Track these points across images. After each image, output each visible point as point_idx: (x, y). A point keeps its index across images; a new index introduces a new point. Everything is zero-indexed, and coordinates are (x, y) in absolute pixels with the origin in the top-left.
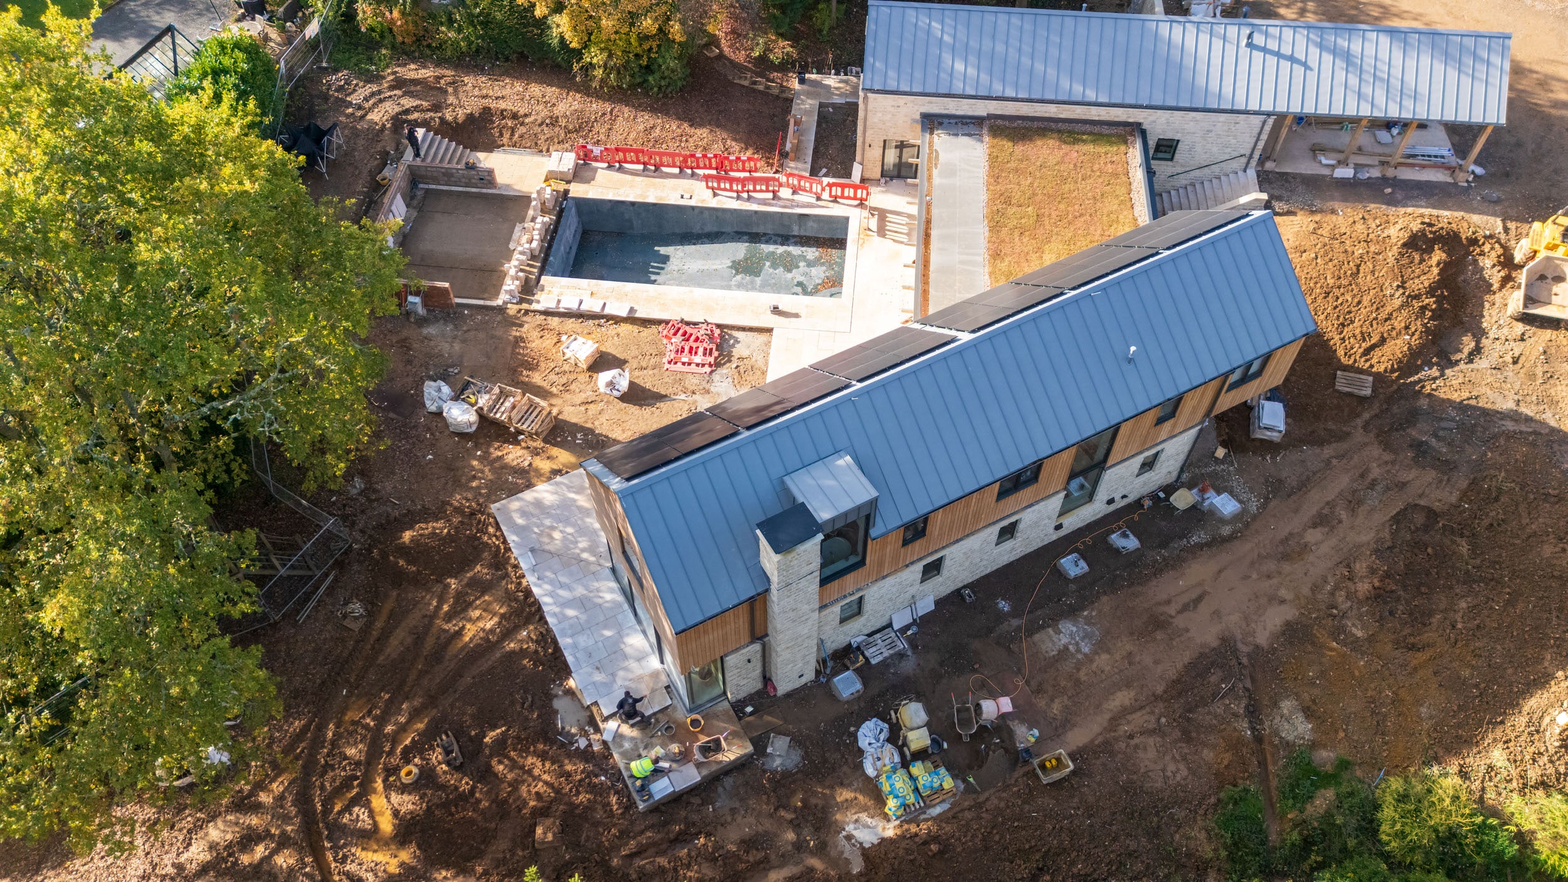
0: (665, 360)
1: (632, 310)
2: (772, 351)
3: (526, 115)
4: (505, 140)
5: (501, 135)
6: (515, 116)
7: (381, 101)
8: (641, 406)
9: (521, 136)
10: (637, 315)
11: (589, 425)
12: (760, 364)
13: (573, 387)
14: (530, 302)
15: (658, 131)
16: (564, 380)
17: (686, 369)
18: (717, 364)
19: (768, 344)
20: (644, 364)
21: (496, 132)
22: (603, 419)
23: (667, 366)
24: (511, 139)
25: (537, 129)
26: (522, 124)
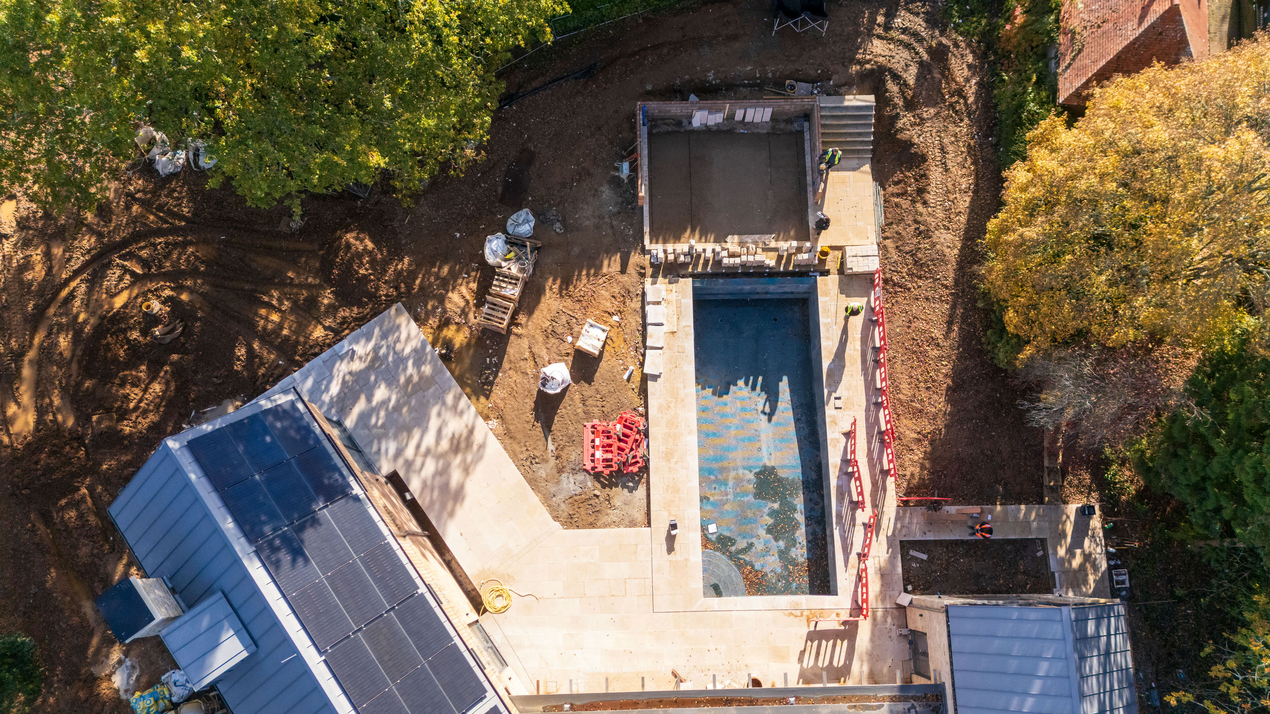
0: (596, 422)
1: (655, 378)
2: (623, 530)
3: (925, 203)
4: (891, 189)
5: (896, 183)
6: (921, 191)
7: (908, 46)
8: (536, 409)
9: (897, 205)
10: (650, 383)
11: (506, 365)
12: (604, 519)
13: (553, 340)
14: (654, 276)
15: (936, 353)
16: (560, 330)
17: (587, 444)
18: (597, 476)
19: (633, 524)
20: (590, 402)
21: (898, 176)
22: (516, 377)
23: (589, 425)
24: (893, 195)
25: (909, 219)
26: (914, 202)
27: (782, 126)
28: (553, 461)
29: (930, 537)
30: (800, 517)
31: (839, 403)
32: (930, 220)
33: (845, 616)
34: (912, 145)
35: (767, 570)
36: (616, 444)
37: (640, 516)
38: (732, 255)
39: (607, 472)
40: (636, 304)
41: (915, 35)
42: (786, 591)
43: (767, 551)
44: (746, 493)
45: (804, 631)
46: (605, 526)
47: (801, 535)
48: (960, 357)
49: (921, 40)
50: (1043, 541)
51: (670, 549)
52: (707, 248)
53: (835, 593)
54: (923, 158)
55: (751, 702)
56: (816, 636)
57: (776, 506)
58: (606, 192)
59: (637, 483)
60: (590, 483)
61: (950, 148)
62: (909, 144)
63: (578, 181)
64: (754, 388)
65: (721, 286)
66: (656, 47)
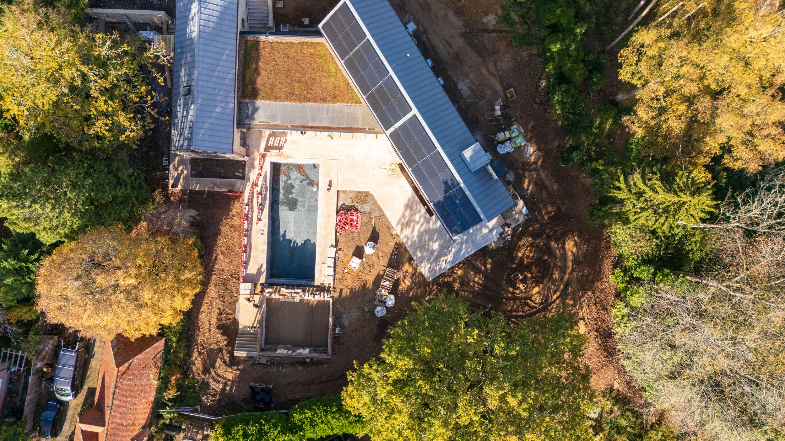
0: (356, 231)
1: (332, 246)
2: (348, 190)
3: (219, 309)
4: (231, 317)
5: (229, 319)
6: (220, 314)
8: (378, 237)
9: (230, 310)
10: (334, 244)
11: (389, 255)
12: (354, 194)
13: (371, 263)
14: (329, 287)
16: (368, 267)
17: (359, 222)
18: (356, 210)
19: (344, 192)
20: (358, 238)
22: (384, 249)
23: (358, 230)
24: (231, 314)
25: (226, 303)
26: (224, 310)
27: (273, 347)
28: (373, 217)
29: (234, 180)
30: (281, 191)
31: (262, 232)
32: (218, 302)
33: (268, 154)
34: (222, 334)
35: (296, 173)
36: (348, 221)
37: (341, 195)
38: (298, 293)
39: (352, 211)
40: (337, 276)
41: (215, 380)
42: (289, 165)
43: (295, 180)
44: (301, 201)
45: (284, 150)
46: (354, 192)
47: (282, 185)
48: (214, 246)
49: (213, 378)
50: (192, 176)
51: (330, 182)
52: (308, 297)
53: (271, 163)
54: (218, 327)
55: (304, 127)
56: (280, 148)
57: (290, 196)
58: (346, 323)
59: (341, 207)
60: (359, 208)
61: (207, 331)
62: (223, 334)
63: (357, 328)
64: (295, 242)
65: (303, 282)
66: (321, 383)
